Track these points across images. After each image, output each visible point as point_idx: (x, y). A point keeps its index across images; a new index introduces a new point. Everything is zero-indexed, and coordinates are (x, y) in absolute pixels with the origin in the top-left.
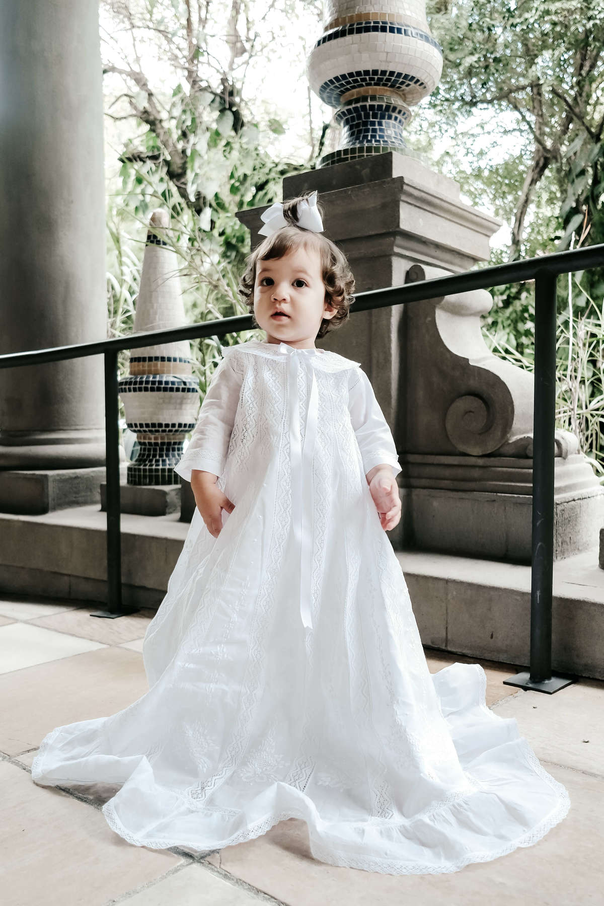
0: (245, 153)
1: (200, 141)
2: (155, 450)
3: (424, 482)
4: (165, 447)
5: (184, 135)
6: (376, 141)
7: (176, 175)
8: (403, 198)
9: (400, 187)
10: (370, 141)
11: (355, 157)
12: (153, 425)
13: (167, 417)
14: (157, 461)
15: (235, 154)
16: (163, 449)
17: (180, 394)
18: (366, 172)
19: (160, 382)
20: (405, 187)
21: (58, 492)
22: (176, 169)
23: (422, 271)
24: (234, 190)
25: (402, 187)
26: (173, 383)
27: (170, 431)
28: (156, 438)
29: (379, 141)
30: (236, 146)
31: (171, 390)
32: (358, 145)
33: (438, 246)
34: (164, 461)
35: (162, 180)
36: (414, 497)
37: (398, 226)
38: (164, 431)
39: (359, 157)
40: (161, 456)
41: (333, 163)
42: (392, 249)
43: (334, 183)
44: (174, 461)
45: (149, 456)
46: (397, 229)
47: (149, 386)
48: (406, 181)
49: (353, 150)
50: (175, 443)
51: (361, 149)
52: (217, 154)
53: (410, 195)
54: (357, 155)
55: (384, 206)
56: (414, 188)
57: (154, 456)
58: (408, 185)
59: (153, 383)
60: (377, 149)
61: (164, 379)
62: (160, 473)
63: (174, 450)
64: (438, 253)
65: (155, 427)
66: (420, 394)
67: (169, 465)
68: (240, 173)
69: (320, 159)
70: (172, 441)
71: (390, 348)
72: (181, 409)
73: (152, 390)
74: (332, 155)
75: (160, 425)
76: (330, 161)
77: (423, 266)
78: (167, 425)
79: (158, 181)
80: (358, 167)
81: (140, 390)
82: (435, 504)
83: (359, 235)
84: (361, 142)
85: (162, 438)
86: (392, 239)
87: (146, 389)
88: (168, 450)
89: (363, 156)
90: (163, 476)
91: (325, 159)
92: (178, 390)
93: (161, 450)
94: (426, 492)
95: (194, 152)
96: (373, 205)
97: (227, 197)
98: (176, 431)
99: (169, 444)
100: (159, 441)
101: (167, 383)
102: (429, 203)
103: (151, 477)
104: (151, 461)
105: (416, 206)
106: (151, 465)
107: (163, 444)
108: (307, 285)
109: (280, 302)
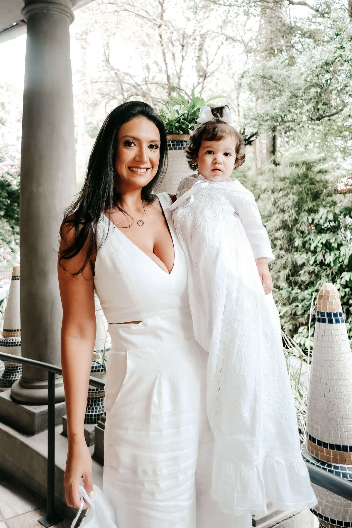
4: (94, 400)
16: (93, 401)
21: (41, 422)
62: (90, 417)
63: (99, 401)
70: (98, 397)
85: (92, 395)
88: (95, 402)
90: (92, 419)
98: (99, 392)
99: (96, 398)
100: (91, 397)
107: (93, 398)
108: (230, 155)
109: (218, 164)
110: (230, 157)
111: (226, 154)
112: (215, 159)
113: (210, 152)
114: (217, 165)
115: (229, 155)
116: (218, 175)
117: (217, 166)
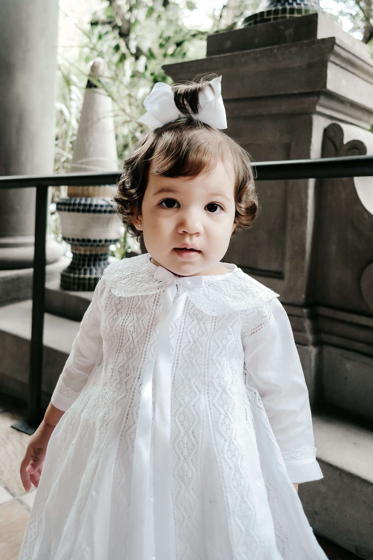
0: (170, 22)
1: (140, 14)
2: (84, 260)
3: (335, 340)
4: (93, 258)
5: (131, 10)
6: (297, 4)
7: (124, 34)
8: (332, 58)
9: (330, 48)
10: (292, 4)
11: (277, 18)
12: (83, 240)
13: (95, 234)
14: (85, 270)
15: (163, 23)
16: (91, 259)
17: (107, 215)
18: (290, 32)
19: (91, 205)
20: (336, 48)
22: (124, 30)
23: (341, 130)
24: (161, 46)
25: (333, 48)
26: (102, 206)
27: (97, 246)
28: (85, 251)
29: (299, 4)
30: (164, 17)
31: (100, 212)
32: (280, 7)
33: (353, 105)
34: (91, 270)
35: (115, 38)
36: (325, 354)
37: (325, 85)
38: (92, 246)
39: (282, 18)
40: (89, 265)
41: (256, 23)
42: (315, 108)
43: (257, 41)
44: (100, 271)
45: (78, 265)
46: (324, 90)
47: (81, 208)
48: (337, 41)
49: (276, 12)
50: (101, 255)
51: (284, 11)
52: (151, 22)
53: (338, 56)
54: (280, 16)
55: (310, 66)
56: (344, 49)
57: (83, 265)
58: (338, 46)
59: (85, 205)
60: (299, 11)
61: (94, 203)
62: (87, 281)
63: (100, 260)
64: (353, 112)
65: (85, 242)
66: (333, 248)
67: (96, 274)
68: (166, 35)
69: (242, 19)
70: (99, 253)
71: (306, 204)
72: (107, 227)
73: (84, 211)
74: (255, 16)
75: (89, 241)
76: (252, 22)
77: (343, 125)
78: (95, 241)
79: (113, 39)
80: (282, 27)
81: (73, 210)
82: (349, 366)
83: (283, 92)
84: (283, 5)
85: (91, 251)
86: (316, 98)
87: (78, 211)
88: (95, 260)
89: (286, 17)
90: (90, 284)
91: (247, 19)
92: (105, 212)
93: (89, 260)
94: (338, 351)
95: (137, 21)
96: (299, 64)
97: (157, 51)
99: (96, 255)
100: (88, 253)
101: (96, 206)
102: (353, 64)
103: (79, 284)
104: (80, 270)
105: (341, 67)
106: (80, 274)
107: (91, 255)
108: (222, 209)
109: (191, 235)
110: (223, 214)
111: (212, 207)
112: (182, 224)
113: (170, 203)
114: (188, 240)
115: (219, 208)
116: (190, 263)
117: (190, 242)
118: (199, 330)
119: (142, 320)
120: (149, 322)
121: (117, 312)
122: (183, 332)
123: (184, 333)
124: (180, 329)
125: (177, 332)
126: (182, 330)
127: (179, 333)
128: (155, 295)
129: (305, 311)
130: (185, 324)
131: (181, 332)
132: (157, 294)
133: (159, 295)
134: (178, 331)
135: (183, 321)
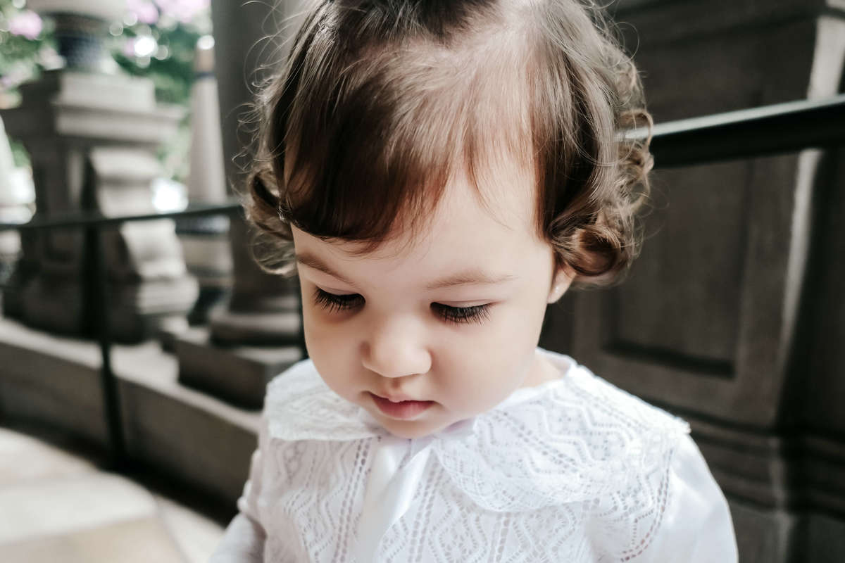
117: (393, 391)
118: (465, 536)
119: (327, 505)
120: (342, 512)
121: (290, 478)
122: (422, 540)
123: (426, 543)
124: (415, 533)
125: (407, 541)
126: (419, 536)
127: (413, 542)
128: (357, 444)
129: (774, 443)
130: (428, 521)
131: (418, 541)
132: (362, 441)
133: (367, 447)
134: (410, 537)
135: (425, 512)
